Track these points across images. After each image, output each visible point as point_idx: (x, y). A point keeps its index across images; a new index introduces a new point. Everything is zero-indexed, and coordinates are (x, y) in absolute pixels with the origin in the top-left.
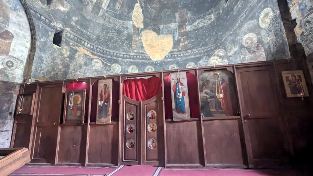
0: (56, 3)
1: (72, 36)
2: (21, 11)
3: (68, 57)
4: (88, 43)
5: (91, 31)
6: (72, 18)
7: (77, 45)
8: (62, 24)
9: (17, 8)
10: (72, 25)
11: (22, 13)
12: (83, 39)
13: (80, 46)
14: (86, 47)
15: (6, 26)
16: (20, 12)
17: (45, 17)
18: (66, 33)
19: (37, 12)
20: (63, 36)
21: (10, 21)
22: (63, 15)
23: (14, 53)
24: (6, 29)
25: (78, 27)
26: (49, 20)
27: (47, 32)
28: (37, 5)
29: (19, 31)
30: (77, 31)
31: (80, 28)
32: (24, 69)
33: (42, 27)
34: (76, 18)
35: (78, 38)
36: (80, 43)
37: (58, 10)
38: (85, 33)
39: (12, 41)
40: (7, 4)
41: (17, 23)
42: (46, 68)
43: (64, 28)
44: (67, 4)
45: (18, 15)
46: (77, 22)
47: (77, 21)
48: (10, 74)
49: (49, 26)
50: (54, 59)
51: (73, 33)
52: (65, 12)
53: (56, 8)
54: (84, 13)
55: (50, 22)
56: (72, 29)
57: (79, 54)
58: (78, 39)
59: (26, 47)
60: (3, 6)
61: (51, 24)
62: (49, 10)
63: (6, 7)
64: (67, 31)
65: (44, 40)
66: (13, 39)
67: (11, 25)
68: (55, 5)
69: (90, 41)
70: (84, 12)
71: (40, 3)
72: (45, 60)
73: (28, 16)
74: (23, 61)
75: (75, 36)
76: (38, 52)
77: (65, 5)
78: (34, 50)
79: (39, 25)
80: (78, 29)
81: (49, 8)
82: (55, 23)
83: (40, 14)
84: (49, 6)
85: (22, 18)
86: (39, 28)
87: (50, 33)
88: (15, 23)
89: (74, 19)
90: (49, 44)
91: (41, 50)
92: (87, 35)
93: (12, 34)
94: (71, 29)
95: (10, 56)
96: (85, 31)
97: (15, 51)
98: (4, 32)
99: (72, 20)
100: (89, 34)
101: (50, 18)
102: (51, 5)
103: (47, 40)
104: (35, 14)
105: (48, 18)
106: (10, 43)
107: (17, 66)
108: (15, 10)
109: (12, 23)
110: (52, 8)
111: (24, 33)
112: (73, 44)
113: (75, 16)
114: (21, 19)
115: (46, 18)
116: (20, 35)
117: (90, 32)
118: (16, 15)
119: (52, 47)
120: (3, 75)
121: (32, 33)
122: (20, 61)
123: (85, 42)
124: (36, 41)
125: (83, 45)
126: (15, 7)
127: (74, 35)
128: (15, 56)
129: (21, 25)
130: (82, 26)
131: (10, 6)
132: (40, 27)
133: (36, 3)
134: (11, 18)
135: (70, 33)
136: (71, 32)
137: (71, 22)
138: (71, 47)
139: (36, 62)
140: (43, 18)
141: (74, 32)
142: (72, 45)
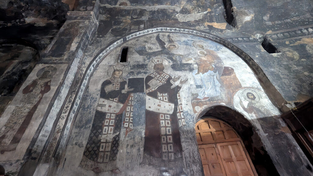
0: (240, 18)
1: (281, 36)
2: (221, 47)
3: (301, 57)
4: (307, 29)
5: (297, 14)
6: (263, 19)
7: (296, 40)
8: (259, 33)
9: (218, 48)
10: (269, 25)
11: (224, 48)
12: (295, 29)
13: (301, 39)
14: (308, 34)
15: (222, 64)
16: (221, 49)
17: (241, 38)
18: (271, 36)
19: (233, 38)
20: (271, 42)
21: (221, 59)
22: (253, 24)
23: (245, 84)
24: (223, 66)
25: (277, 22)
26: (246, 37)
27: (254, 47)
28: (228, 34)
29: (233, 62)
30: (280, 27)
31: (280, 22)
32: (267, 97)
33: (246, 46)
34: (267, 17)
35: (288, 32)
36: (296, 35)
37: (246, 23)
38: (291, 22)
39: (235, 74)
40: (211, 49)
41: (226, 57)
42: (292, 83)
43: (263, 35)
44: (248, 11)
45: (222, 52)
46: (271, 19)
47: (270, 17)
48: (259, 107)
49: (250, 41)
50: (288, 68)
51: (278, 32)
52: (253, 19)
53: (243, 23)
54: (271, 5)
55: (248, 38)
56: (273, 29)
57: (310, 47)
58: (289, 34)
59: (249, 73)
60: (210, 52)
61: (251, 39)
62: (239, 30)
63: (212, 51)
64: (270, 34)
65: (260, 56)
66: (234, 71)
67: (224, 61)
68: (240, 21)
69: (307, 25)
70: (269, 4)
71: (229, 31)
72: (280, 73)
73: (229, 47)
74: (259, 87)
75: (283, 33)
76: (265, 69)
77: (248, 12)
78: (259, 69)
79: (243, 46)
80: (278, 24)
81: (238, 28)
82: (252, 36)
83: (236, 38)
84: (237, 27)
85: (226, 51)
86: (244, 48)
87: (257, 46)
88: (225, 59)
89: (265, 18)
90: (267, 56)
91: (265, 66)
92: (297, 21)
93: (230, 68)
94: (271, 30)
95: (245, 88)
96: (289, 20)
97: (244, 81)
98: (224, 69)
99: (265, 21)
100: (296, 19)
101: (245, 35)
102: (238, 24)
103: (260, 54)
104: (232, 40)
105: (244, 36)
106: (235, 76)
107: (258, 96)
108: (218, 50)
109: (224, 59)
110: (240, 26)
111: (237, 62)
112: (290, 41)
113: (265, 14)
114: (227, 53)
115: (243, 38)
116: (236, 65)
117: (296, 16)
118: (221, 52)
119: (272, 57)
120: (255, 111)
121: (243, 57)
122: (256, 88)
123: (301, 30)
124: (253, 60)
125: (303, 34)
126: (217, 47)
127: (281, 33)
128: (248, 85)
129: (231, 57)
130: (279, 18)
131: (214, 49)
132: (245, 46)
133: (227, 33)
134: (220, 56)
135: (275, 34)
136: (274, 32)
137: (266, 24)
138: (292, 46)
139: (274, 80)
140: (239, 39)
141: (277, 30)
142: (291, 43)
